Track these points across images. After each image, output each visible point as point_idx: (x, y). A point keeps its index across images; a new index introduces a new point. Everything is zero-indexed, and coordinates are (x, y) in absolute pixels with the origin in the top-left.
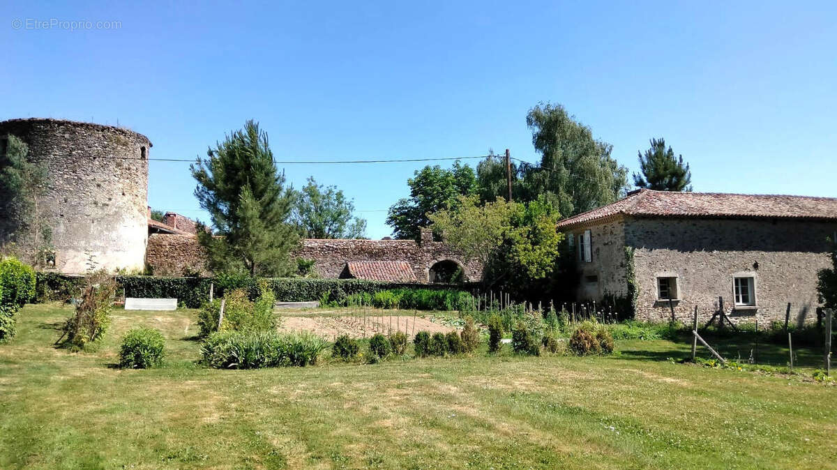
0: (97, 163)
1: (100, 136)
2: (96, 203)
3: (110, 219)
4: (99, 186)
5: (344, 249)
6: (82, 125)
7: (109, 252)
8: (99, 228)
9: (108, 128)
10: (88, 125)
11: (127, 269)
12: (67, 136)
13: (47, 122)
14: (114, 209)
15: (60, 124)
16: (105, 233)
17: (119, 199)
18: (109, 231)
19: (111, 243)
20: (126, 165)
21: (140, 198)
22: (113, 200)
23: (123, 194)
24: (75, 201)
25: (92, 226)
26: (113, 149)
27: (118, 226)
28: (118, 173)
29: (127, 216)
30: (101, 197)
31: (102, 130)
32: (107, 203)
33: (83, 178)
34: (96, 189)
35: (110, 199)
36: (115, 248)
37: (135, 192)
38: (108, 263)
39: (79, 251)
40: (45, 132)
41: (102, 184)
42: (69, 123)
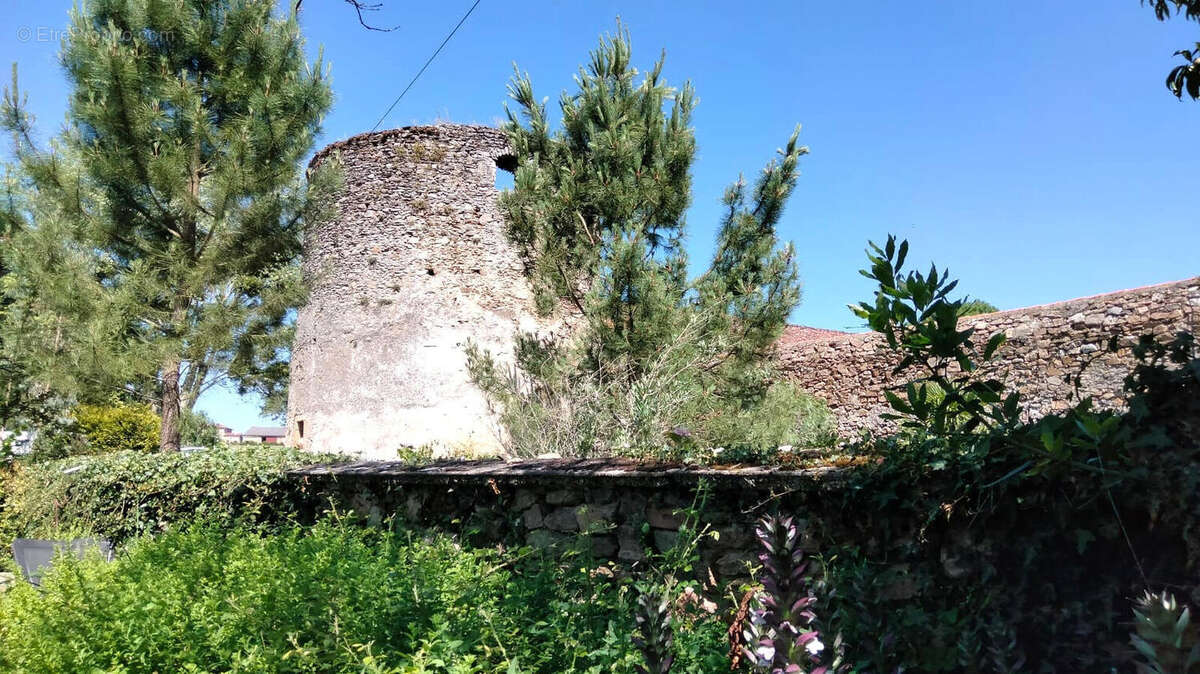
0: (372, 214)
1: (380, 153)
2: (364, 303)
3: (391, 333)
4: (373, 263)
7: (387, 409)
8: (368, 358)
14: (404, 310)
16: (382, 367)
17: (419, 284)
18: (389, 361)
19: (394, 387)
23: (431, 273)
25: (353, 355)
26: (406, 175)
27: (411, 347)
28: (419, 226)
31: (383, 142)
32: (389, 297)
34: (367, 271)
38: (387, 436)
41: (379, 258)
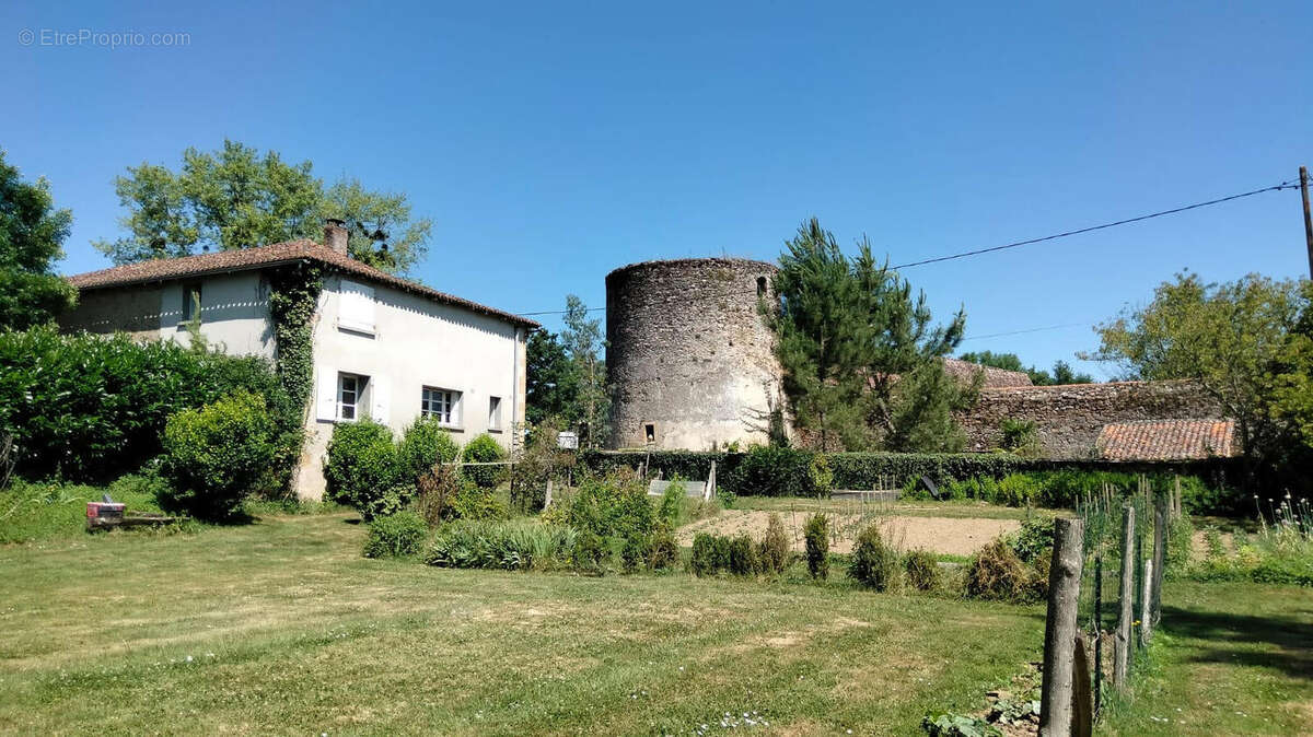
0: (695, 308)
1: (698, 272)
2: (695, 360)
3: (713, 378)
4: (698, 337)
5: (1097, 400)
6: (676, 263)
7: (713, 421)
8: (700, 391)
9: (707, 262)
10: (682, 262)
11: (741, 444)
12: (661, 280)
13: (642, 266)
14: (719, 365)
15: (654, 266)
16: (708, 397)
17: (726, 351)
18: (713, 394)
19: (716, 409)
20: (732, 306)
21: (758, 346)
22: (717, 354)
23: (731, 344)
24: (670, 359)
25: (691, 390)
26: (714, 287)
27: (724, 387)
28: (723, 317)
29: (736, 374)
30: (702, 351)
31: (700, 266)
32: (709, 358)
33: (680, 330)
34: (695, 342)
35: (713, 353)
36: (722, 415)
37: (749, 339)
39: (677, 422)
40: (641, 279)
41: (702, 334)
42: (662, 263)
